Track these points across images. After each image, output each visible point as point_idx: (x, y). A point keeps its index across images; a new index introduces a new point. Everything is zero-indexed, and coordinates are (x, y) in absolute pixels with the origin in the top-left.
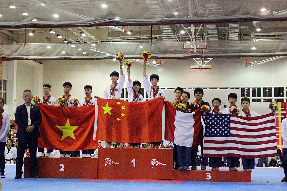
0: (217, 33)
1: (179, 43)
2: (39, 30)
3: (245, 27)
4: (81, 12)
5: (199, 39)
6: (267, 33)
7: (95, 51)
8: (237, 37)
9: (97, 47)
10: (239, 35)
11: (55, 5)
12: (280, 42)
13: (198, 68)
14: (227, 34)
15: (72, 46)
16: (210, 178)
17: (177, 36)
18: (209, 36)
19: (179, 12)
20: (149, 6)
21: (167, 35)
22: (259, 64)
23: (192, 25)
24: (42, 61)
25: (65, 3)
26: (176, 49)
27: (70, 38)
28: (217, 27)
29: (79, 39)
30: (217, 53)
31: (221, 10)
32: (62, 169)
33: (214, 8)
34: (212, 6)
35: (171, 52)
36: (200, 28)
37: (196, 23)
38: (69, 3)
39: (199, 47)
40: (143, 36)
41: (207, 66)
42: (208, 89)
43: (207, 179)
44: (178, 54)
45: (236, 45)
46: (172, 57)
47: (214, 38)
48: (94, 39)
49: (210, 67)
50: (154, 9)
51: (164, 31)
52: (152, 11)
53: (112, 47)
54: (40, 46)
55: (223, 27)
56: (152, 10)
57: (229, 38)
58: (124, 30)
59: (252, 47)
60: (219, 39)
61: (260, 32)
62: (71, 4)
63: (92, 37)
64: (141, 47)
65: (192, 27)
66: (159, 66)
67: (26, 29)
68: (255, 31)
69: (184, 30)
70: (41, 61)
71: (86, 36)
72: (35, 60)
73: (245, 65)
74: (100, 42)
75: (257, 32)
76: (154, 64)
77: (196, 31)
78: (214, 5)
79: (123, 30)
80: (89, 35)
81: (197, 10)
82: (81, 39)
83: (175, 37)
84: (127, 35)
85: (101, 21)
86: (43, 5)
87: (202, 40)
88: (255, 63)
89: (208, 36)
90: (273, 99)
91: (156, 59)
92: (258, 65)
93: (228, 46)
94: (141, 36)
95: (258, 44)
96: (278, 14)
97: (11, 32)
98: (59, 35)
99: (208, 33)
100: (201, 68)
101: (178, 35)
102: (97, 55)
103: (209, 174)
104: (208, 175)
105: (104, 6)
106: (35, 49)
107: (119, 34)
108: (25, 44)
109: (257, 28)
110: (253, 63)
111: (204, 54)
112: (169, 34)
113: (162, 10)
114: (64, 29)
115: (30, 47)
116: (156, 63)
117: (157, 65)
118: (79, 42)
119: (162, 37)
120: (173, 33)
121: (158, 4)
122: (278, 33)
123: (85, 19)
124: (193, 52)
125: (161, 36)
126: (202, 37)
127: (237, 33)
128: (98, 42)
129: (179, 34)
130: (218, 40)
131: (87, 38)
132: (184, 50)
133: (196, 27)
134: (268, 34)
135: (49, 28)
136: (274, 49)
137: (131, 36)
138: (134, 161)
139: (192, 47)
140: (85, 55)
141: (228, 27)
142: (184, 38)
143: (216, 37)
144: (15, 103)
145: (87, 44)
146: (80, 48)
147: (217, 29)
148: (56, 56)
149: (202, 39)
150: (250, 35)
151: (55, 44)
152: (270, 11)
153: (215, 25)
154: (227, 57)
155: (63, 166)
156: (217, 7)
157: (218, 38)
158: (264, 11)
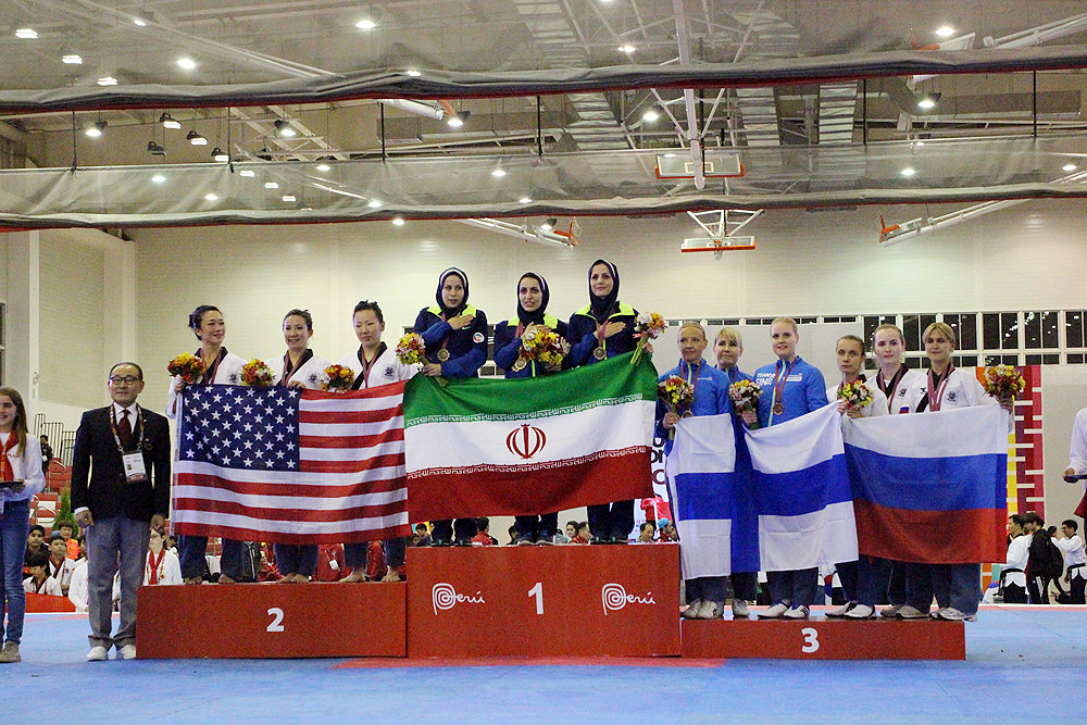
0: (775, 116)
1: (637, 158)
2: (122, 117)
3: (877, 95)
4: (288, 50)
5: (712, 139)
6: (958, 116)
7: (331, 190)
8: (849, 131)
9: (335, 176)
10: (855, 122)
11: (180, 24)
12: (1008, 147)
13: (708, 247)
14: (808, 122)
15: (243, 173)
16: (815, 646)
17: (630, 131)
18: (748, 128)
19: (640, 43)
20: (530, 25)
21: (594, 126)
22: (930, 228)
23: (689, 93)
25: (220, 17)
26: (629, 180)
27: (236, 145)
28: (776, 94)
29: (268, 147)
30: (775, 193)
31: (791, 33)
32: (275, 627)
33: (766, 27)
34: (757, 20)
35: (611, 192)
36: (716, 102)
37: (703, 83)
38: (231, 16)
39: (713, 171)
40: (504, 133)
41: (741, 241)
42: (742, 323)
43: (805, 649)
44: (637, 196)
46: (616, 210)
47: (763, 136)
48: (324, 145)
49: (752, 245)
50: (545, 35)
51: (582, 114)
52: (539, 42)
53: (396, 176)
54: (127, 176)
55: (799, 97)
56: (540, 39)
57: (821, 136)
58: (442, 112)
59: (903, 166)
60: (781, 139)
61: (932, 112)
62: (239, 19)
63: (318, 140)
64: (499, 173)
65: (689, 97)
66: (564, 241)
67: (76, 112)
68: (911, 108)
69: (660, 109)
70: (129, 231)
71: (294, 137)
72: (105, 227)
73: (879, 235)
74: (344, 159)
75: (920, 113)
76: (548, 237)
77: (702, 111)
78: (769, 15)
79: (440, 114)
80: (307, 132)
81: (704, 35)
82: (275, 147)
83: (622, 136)
84: (447, 130)
85: (365, 82)
86: (140, 22)
87: (722, 145)
88: (915, 226)
89: (740, 131)
90: (981, 355)
91: (553, 217)
92: (926, 233)
93: (816, 166)
94: (499, 133)
95: (922, 155)
96: (1001, 47)
97: (17, 124)
98: (197, 136)
99: (744, 118)
100: (719, 249)
101: (632, 127)
102: (342, 207)
103: (813, 633)
104: (809, 635)
105: (366, 25)
106: (106, 189)
107: (419, 124)
108: (73, 170)
109: (921, 98)
110: (904, 226)
111: (727, 198)
112: (601, 126)
113: (578, 38)
114: (214, 112)
115: (90, 181)
116: (555, 232)
117: (557, 239)
118: (269, 158)
119: (575, 137)
120: (615, 122)
121: (564, 15)
122: (997, 114)
123: (302, 74)
124: (694, 187)
125: (572, 131)
126: (723, 135)
127: (851, 116)
128: (339, 157)
129: (636, 125)
130: (778, 143)
131: (299, 143)
132: (655, 182)
133: (702, 97)
134: (961, 118)
135: (160, 111)
136: (985, 172)
137: (462, 135)
138: (537, 590)
139: (688, 172)
140: (288, 206)
141: (816, 96)
142: (654, 137)
143: (771, 133)
144: (36, 387)
145: (299, 166)
146: (271, 182)
147: (777, 104)
149: (723, 140)
150: (894, 126)
151: (182, 169)
152: (974, 34)
153: (769, 91)
154: (811, 206)
155: (279, 613)
156: (778, 22)
157: (777, 136)
158: (946, 35)
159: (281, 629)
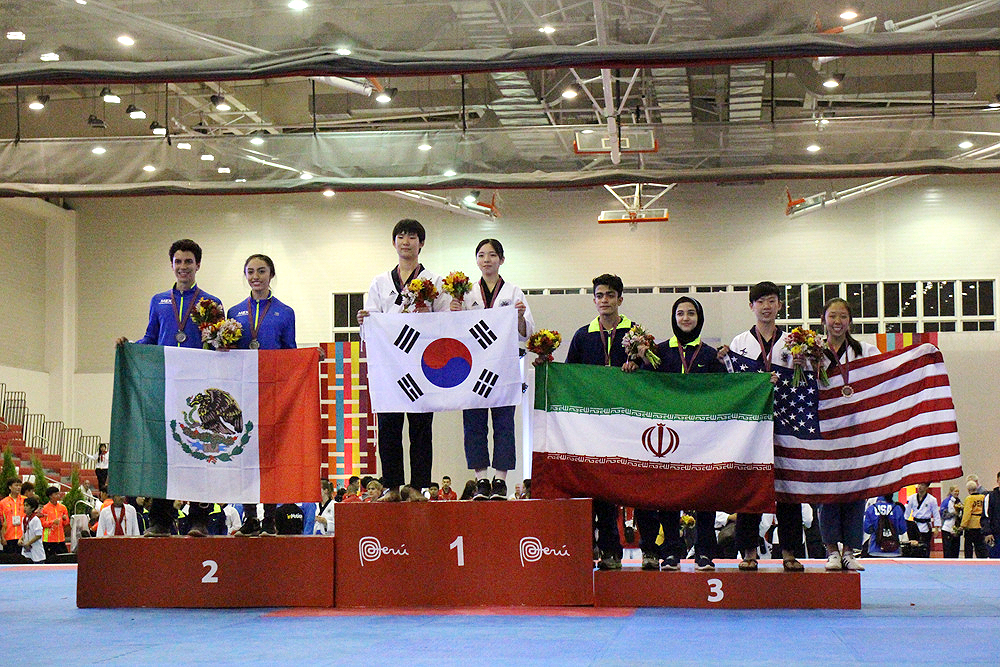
0: (688, 95)
1: (556, 134)
2: (64, 91)
3: (784, 75)
4: (224, 29)
5: (627, 116)
6: (862, 95)
7: (264, 162)
8: (758, 109)
9: (269, 149)
10: (764, 101)
11: (119, 2)
12: (907, 125)
13: (623, 218)
14: (719, 101)
15: (181, 146)
16: (720, 596)
17: (550, 108)
18: (662, 106)
19: (560, 25)
21: (515, 103)
22: (834, 201)
23: (606, 73)
24: (71, 201)
26: (549, 155)
27: (173, 119)
28: (688, 74)
29: (204, 121)
30: (687, 168)
31: (703, 16)
32: (208, 579)
33: (680, 10)
34: (672, 3)
35: (530, 166)
36: (632, 80)
37: (619, 64)
39: (628, 146)
40: (430, 109)
41: (655, 213)
42: (656, 291)
43: (711, 599)
44: (557, 170)
45: (754, 136)
46: (537, 183)
47: (678, 115)
48: (258, 119)
49: (665, 217)
50: (469, 16)
51: (505, 92)
52: (464, 22)
53: (326, 148)
54: (69, 148)
55: (710, 77)
56: (464, 19)
57: (731, 114)
58: (370, 89)
59: (808, 143)
60: (694, 117)
61: (836, 91)
63: (251, 114)
64: (425, 147)
65: (606, 77)
66: (486, 212)
67: (19, 87)
68: (817, 88)
69: (578, 87)
70: (68, 200)
71: (230, 111)
72: (47, 197)
73: (785, 208)
74: (277, 133)
75: (825, 92)
76: (472, 209)
77: (618, 89)
79: (369, 91)
80: (242, 107)
81: (620, 17)
82: (211, 121)
83: (542, 113)
84: (375, 105)
86: (81, 2)
87: (638, 122)
88: (820, 200)
89: (655, 108)
90: (882, 323)
91: (477, 190)
92: (830, 207)
93: (726, 142)
94: (425, 109)
95: (827, 133)
96: (901, 30)
98: (135, 110)
99: (658, 96)
100: (634, 221)
101: (552, 104)
102: (274, 179)
103: (719, 583)
104: (714, 586)
106: (48, 160)
107: (349, 100)
108: (16, 142)
109: (826, 79)
110: (809, 200)
111: (641, 172)
112: (523, 103)
113: (499, 16)
114: (152, 87)
115: (33, 152)
116: (478, 204)
117: (480, 211)
118: (204, 131)
119: (497, 113)
120: (536, 100)
122: (897, 94)
123: (237, 53)
124: (610, 162)
125: (495, 108)
126: (638, 113)
127: (759, 95)
128: (272, 131)
129: (556, 102)
130: (690, 120)
131: (234, 117)
132: (574, 157)
133: (618, 76)
134: (863, 98)
135: (101, 86)
136: (885, 149)
137: (390, 111)
138: (458, 543)
139: (604, 148)
140: (224, 177)
141: (726, 76)
142: (572, 114)
143: (684, 110)
145: (235, 139)
146: (207, 154)
147: (690, 83)
148: (126, 182)
149: (638, 117)
150: (800, 104)
151: (122, 141)
152: (875, 18)
153: (682, 70)
154: (721, 180)
155: (214, 565)
156: (690, 5)
157: (690, 114)
158: (851, 21)
159: (216, 580)
